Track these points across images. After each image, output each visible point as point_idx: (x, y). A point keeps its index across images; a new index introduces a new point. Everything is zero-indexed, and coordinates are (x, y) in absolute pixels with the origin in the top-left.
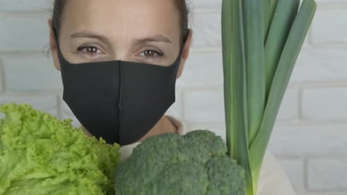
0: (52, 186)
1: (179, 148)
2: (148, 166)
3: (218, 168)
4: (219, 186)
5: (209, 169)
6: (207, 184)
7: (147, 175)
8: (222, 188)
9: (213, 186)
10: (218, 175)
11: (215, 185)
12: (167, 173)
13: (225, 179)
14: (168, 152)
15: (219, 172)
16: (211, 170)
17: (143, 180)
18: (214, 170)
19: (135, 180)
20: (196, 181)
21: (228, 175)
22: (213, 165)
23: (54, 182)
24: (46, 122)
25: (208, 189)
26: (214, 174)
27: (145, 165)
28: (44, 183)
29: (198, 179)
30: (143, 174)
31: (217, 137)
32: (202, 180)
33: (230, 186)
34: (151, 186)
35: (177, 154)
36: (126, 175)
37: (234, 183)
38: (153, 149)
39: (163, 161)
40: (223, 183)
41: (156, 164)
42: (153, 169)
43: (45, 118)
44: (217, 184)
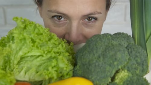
0: (43, 60)
1: (112, 39)
2: (97, 48)
3: (133, 49)
4: (135, 58)
5: (128, 50)
6: (128, 57)
7: (97, 52)
8: (136, 59)
9: (132, 58)
10: (134, 52)
11: (133, 57)
12: (107, 50)
13: (138, 54)
14: (107, 41)
15: (134, 51)
16: (130, 50)
17: (94, 55)
18: (131, 50)
19: (90, 56)
20: (123, 55)
21: (139, 53)
22: (131, 48)
23: (44, 58)
24: (38, 27)
25: (129, 59)
26: (131, 52)
27: (95, 47)
28: (39, 59)
29: (124, 53)
30: (95, 51)
31: (129, 36)
32: (126, 54)
33: (141, 58)
34: (99, 57)
35: (112, 41)
36: (84, 53)
37: (142, 57)
38: (99, 39)
39: (105, 45)
40: (137, 56)
41: (101, 46)
42: (100, 48)
43: (37, 25)
44: (134, 57)
